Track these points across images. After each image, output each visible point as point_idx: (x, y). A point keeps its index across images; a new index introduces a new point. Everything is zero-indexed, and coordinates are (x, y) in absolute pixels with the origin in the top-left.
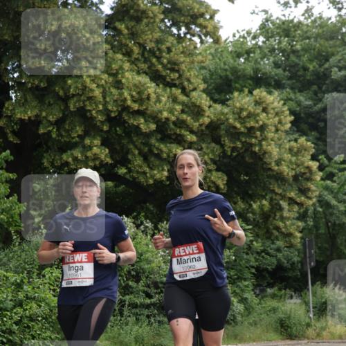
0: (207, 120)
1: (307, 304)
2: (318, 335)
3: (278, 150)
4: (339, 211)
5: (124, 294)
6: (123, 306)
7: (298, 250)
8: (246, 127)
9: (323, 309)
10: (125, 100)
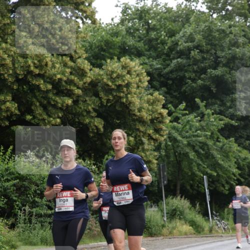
0: (89, 80)
1: (162, 211)
2: (171, 233)
3: (139, 101)
4: (183, 144)
5: (32, 207)
6: (32, 216)
7: (155, 173)
8: (116, 85)
9: (173, 214)
10: (29, 66)
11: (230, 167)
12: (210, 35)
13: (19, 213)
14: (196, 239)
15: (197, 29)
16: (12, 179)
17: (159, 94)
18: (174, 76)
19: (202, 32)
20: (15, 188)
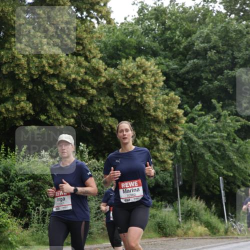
0: (103, 80)
1: (177, 211)
2: (185, 233)
3: (154, 101)
4: (199, 145)
5: (45, 207)
6: (45, 216)
7: (170, 173)
8: (131, 85)
9: (188, 215)
10: (44, 65)
11: (246, 168)
12: (226, 36)
13: (33, 213)
14: (211, 240)
15: (214, 29)
16: (26, 179)
17: (175, 94)
18: (190, 76)
19: (219, 32)
20: (29, 188)
